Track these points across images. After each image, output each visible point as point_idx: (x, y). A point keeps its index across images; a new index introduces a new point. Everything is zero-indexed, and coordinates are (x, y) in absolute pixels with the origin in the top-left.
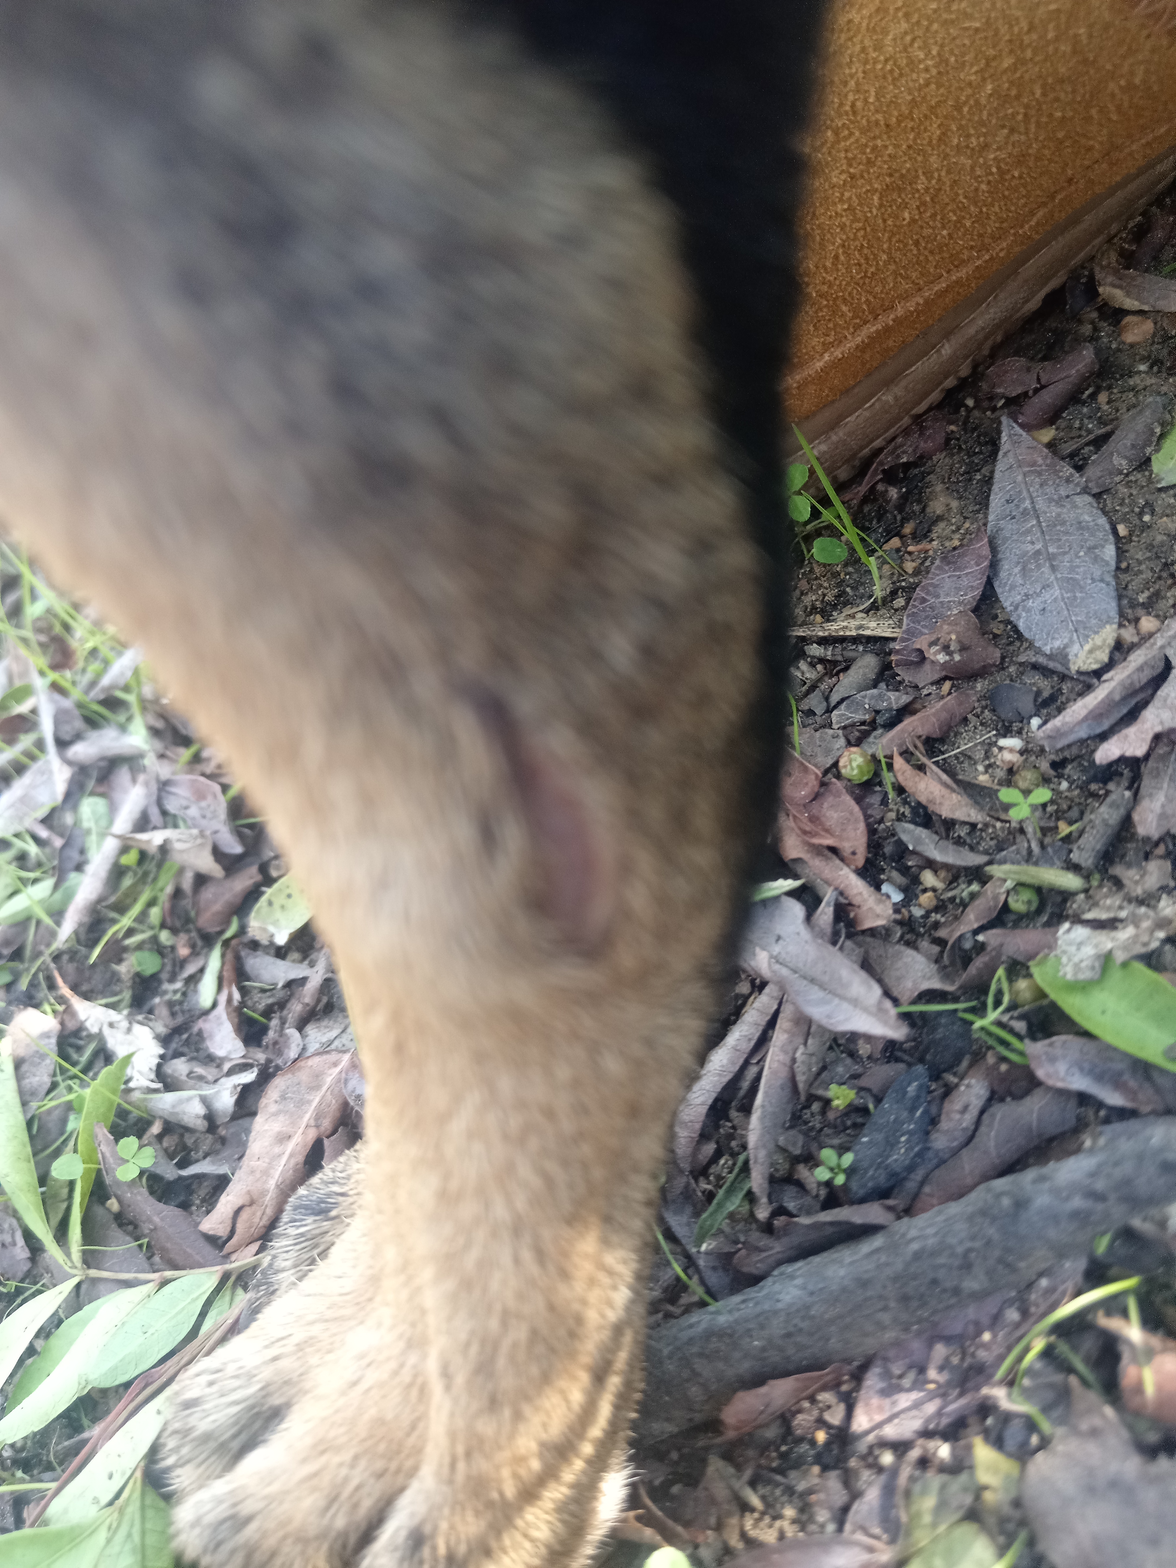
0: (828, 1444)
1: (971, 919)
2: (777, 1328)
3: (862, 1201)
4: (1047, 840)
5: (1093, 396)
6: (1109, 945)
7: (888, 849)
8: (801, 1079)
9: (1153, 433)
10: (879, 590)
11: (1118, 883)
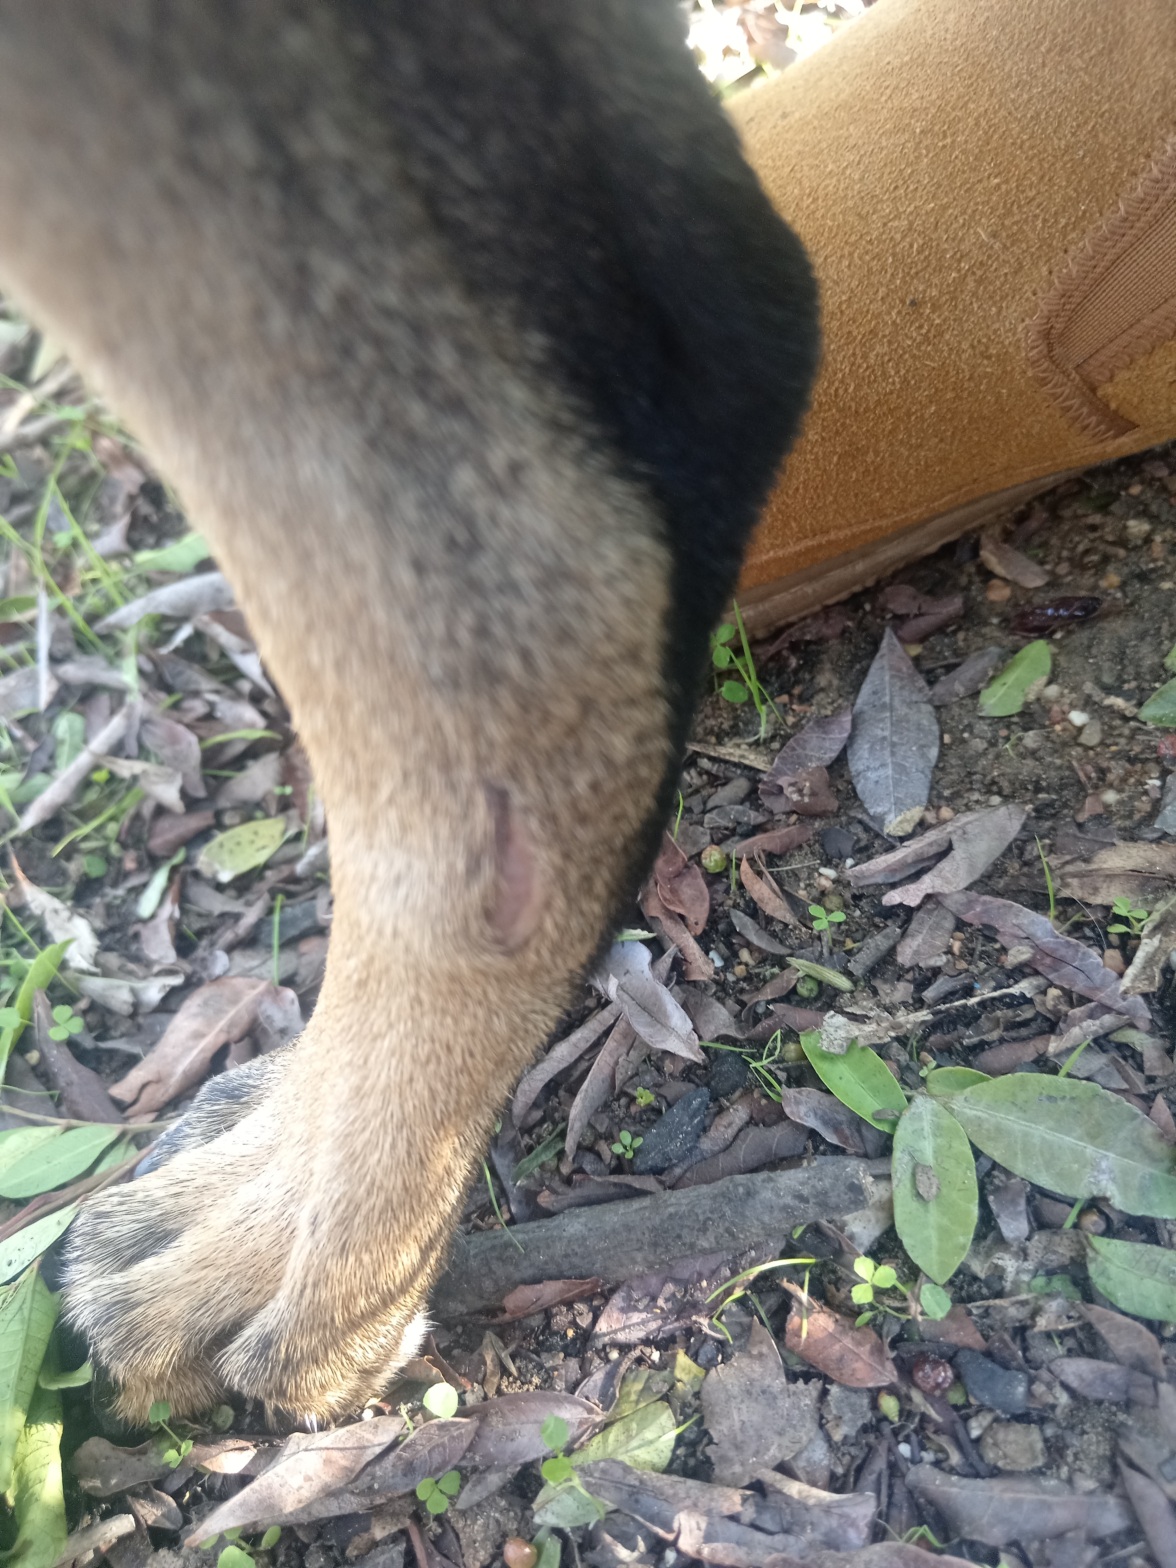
0: (574, 1340)
1: (768, 993)
2: (559, 1249)
3: (641, 1173)
4: (836, 950)
5: (955, 632)
6: (857, 1033)
7: (721, 927)
8: (619, 1078)
9: (987, 675)
10: (763, 731)
11: (875, 992)
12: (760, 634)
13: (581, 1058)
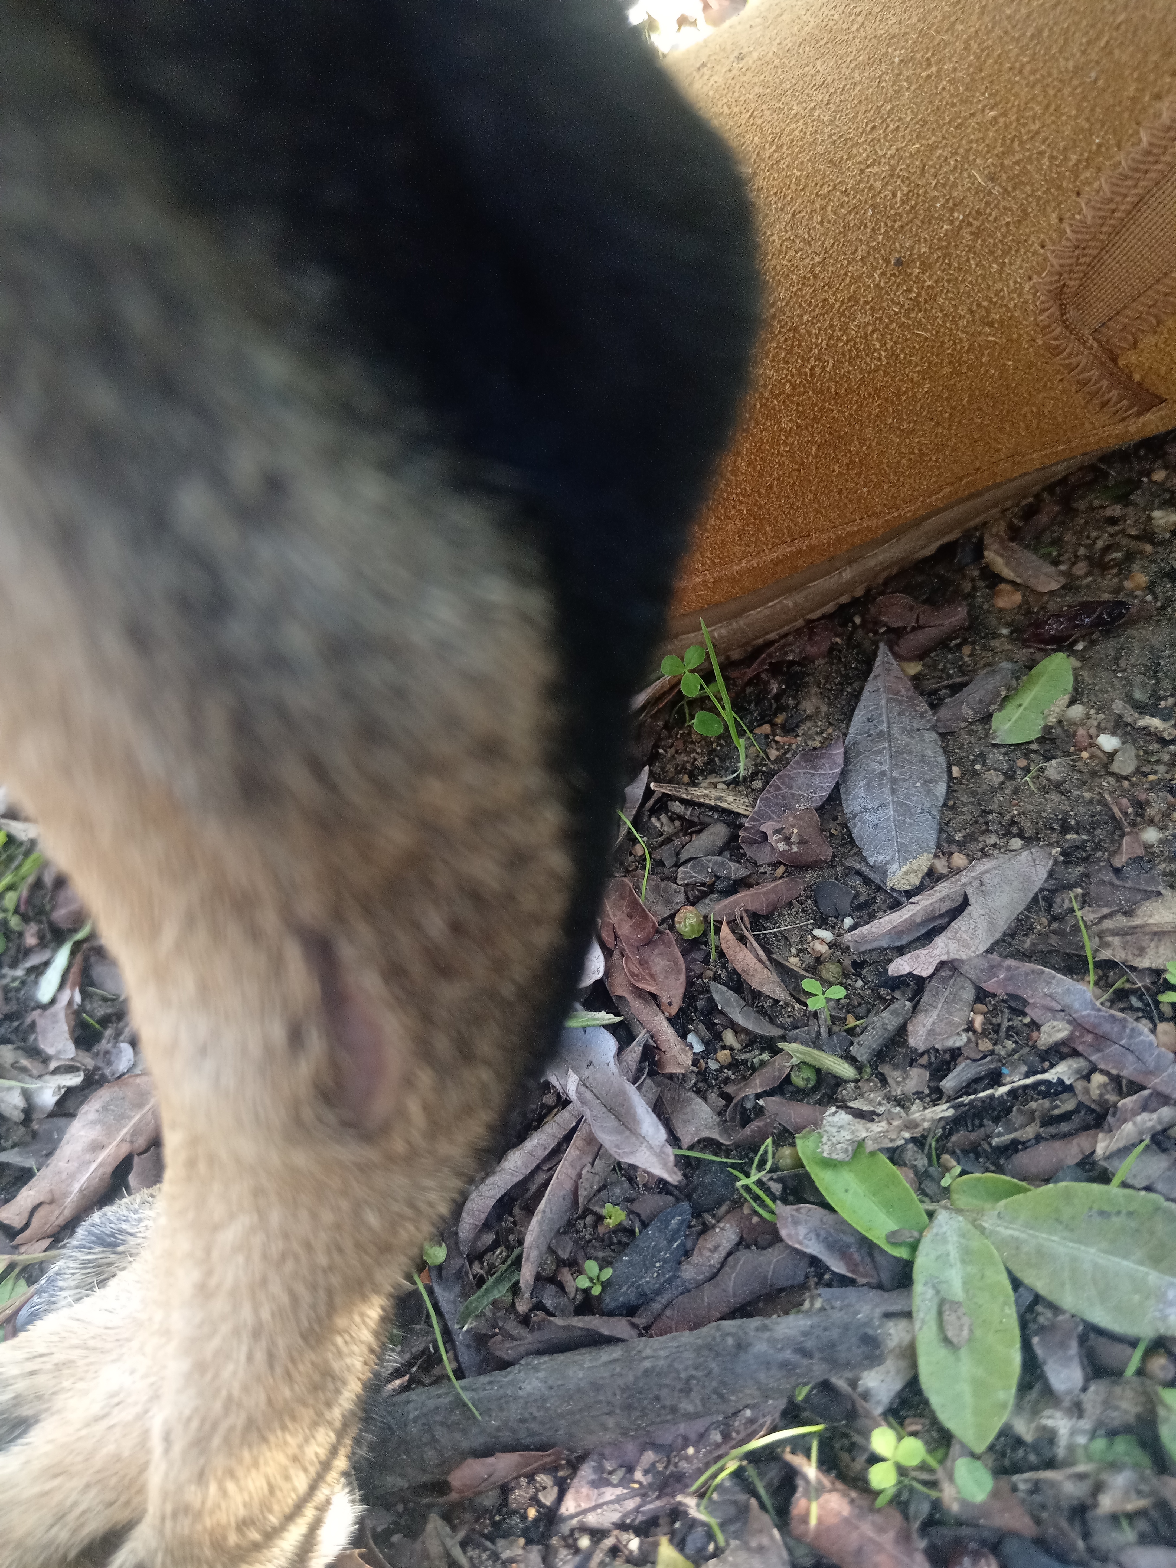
0: (536, 1521)
1: (757, 1085)
2: (514, 1411)
3: (611, 1314)
4: (835, 1029)
5: (959, 647)
6: (864, 1135)
7: (700, 1004)
8: (582, 1194)
9: (999, 695)
10: (743, 767)
11: (884, 1081)
12: (736, 655)
13: (538, 1168)
